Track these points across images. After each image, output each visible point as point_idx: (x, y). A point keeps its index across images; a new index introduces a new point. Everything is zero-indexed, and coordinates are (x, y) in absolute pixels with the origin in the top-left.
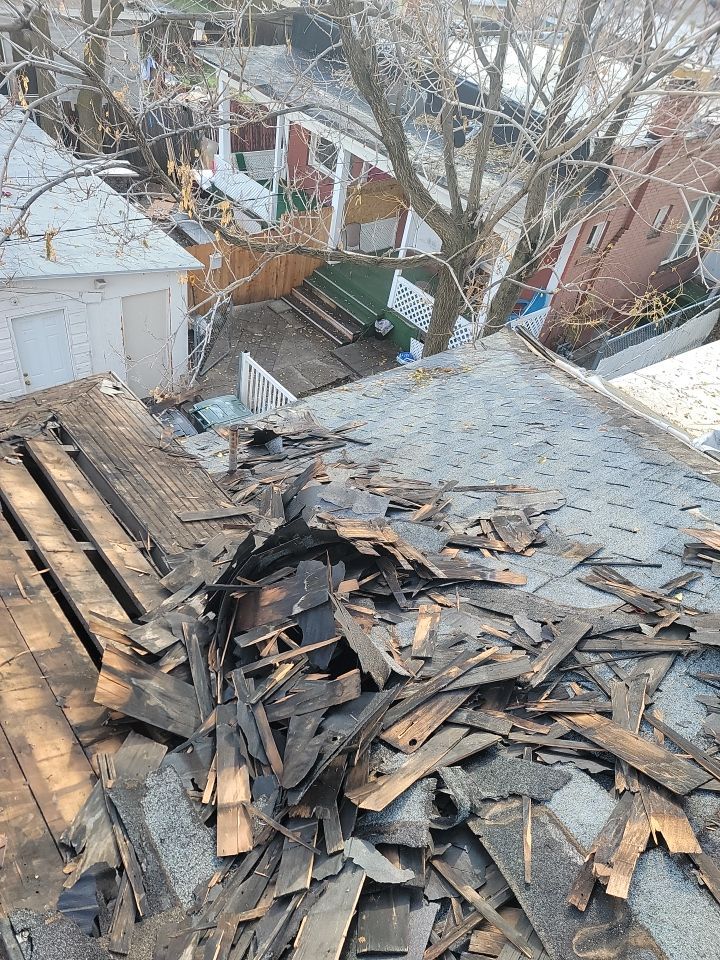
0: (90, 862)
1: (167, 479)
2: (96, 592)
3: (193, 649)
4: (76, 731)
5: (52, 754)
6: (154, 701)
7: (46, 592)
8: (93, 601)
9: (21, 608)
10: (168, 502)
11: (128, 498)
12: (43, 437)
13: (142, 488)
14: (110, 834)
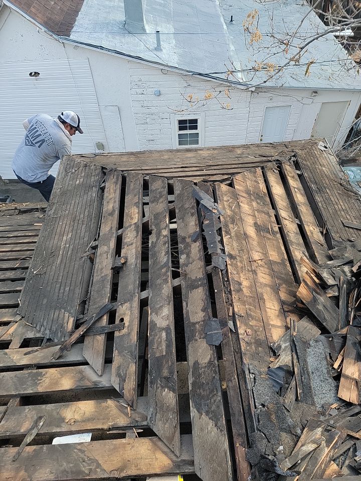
0: (281, 363)
1: (340, 201)
2: (299, 244)
3: (343, 292)
4: (283, 303)
5: (272, 308)
6: (320, 307)
7: (279, 235)
8: (297, 248)
9: (269, 239)
10: (339, 213)
11: (320, 205)
12: (289, 164)
13: (328, 201)
14: (290, 356)
